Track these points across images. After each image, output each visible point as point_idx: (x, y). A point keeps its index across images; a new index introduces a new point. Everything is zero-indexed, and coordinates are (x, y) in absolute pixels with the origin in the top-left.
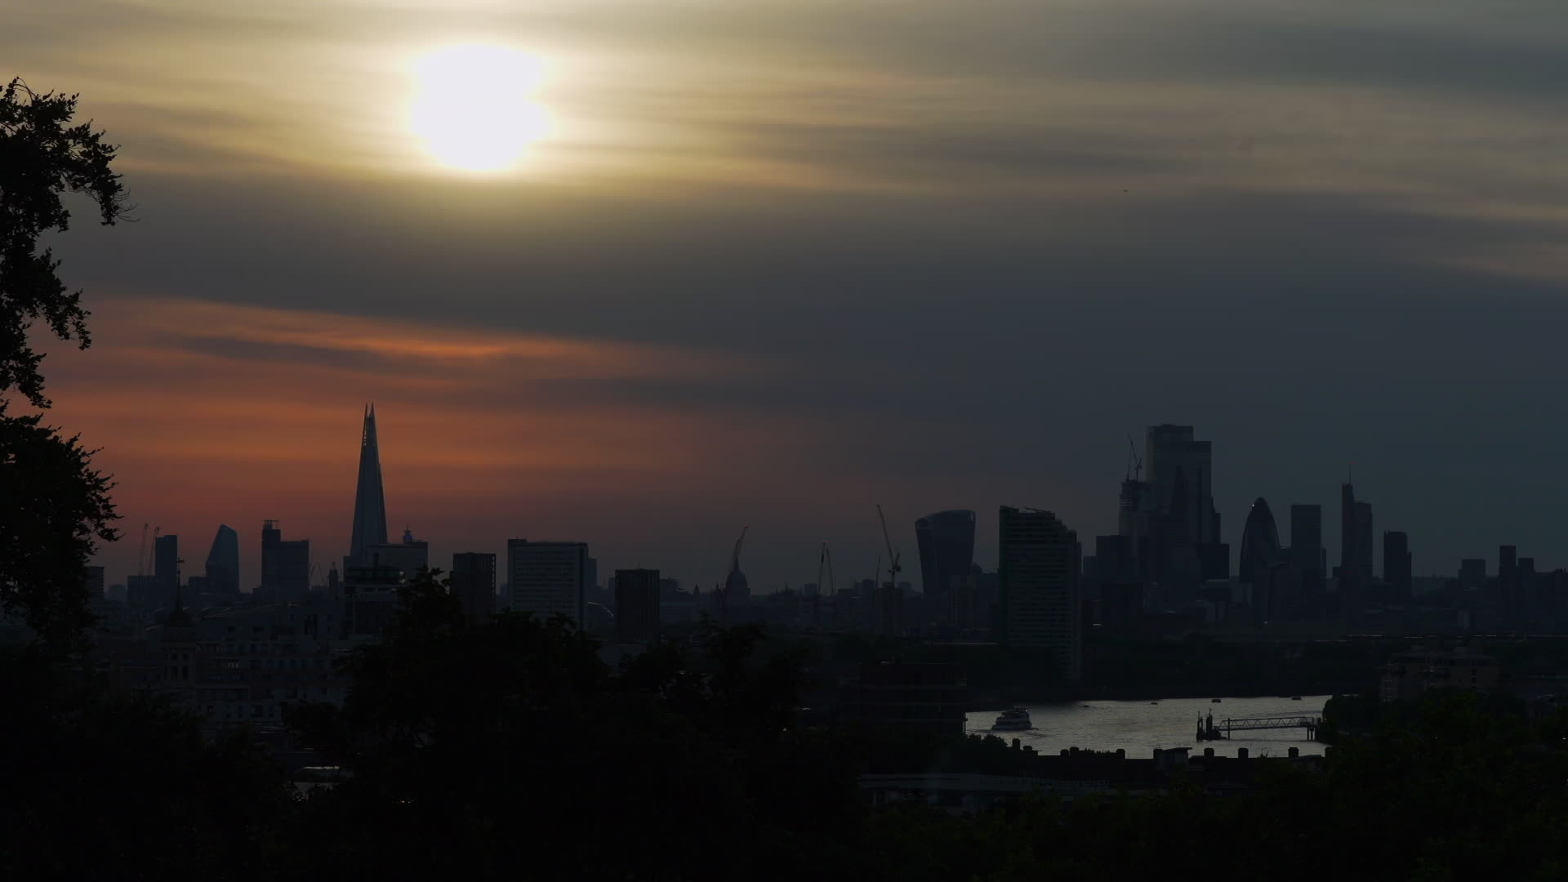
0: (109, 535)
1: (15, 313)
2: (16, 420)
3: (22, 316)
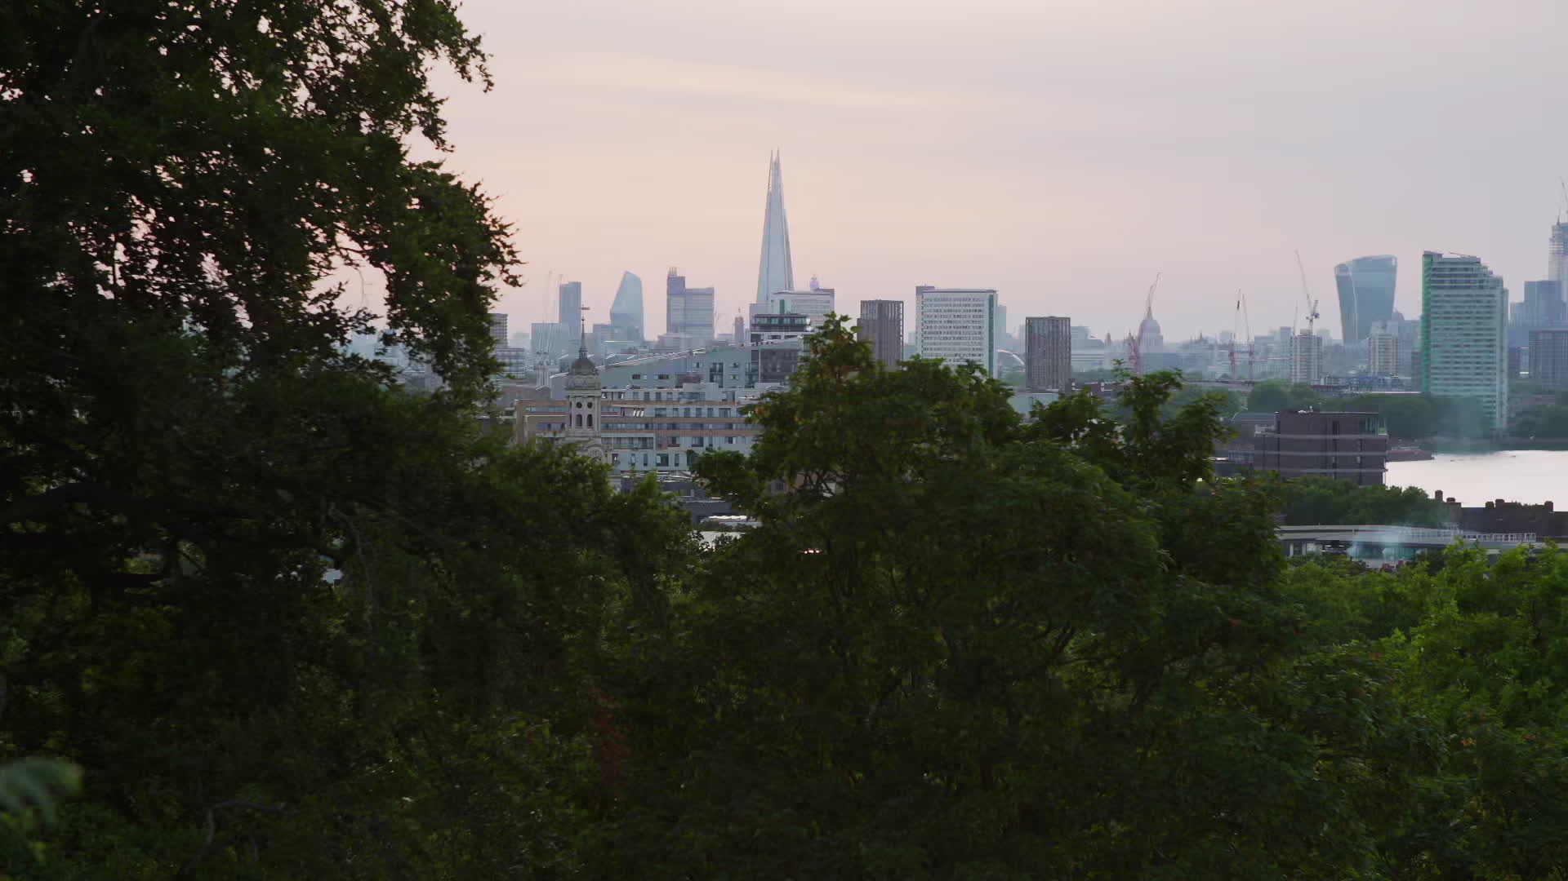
0: (514, 281)
1: (417, 55)
2: (419, 164)
3: (423, 58)
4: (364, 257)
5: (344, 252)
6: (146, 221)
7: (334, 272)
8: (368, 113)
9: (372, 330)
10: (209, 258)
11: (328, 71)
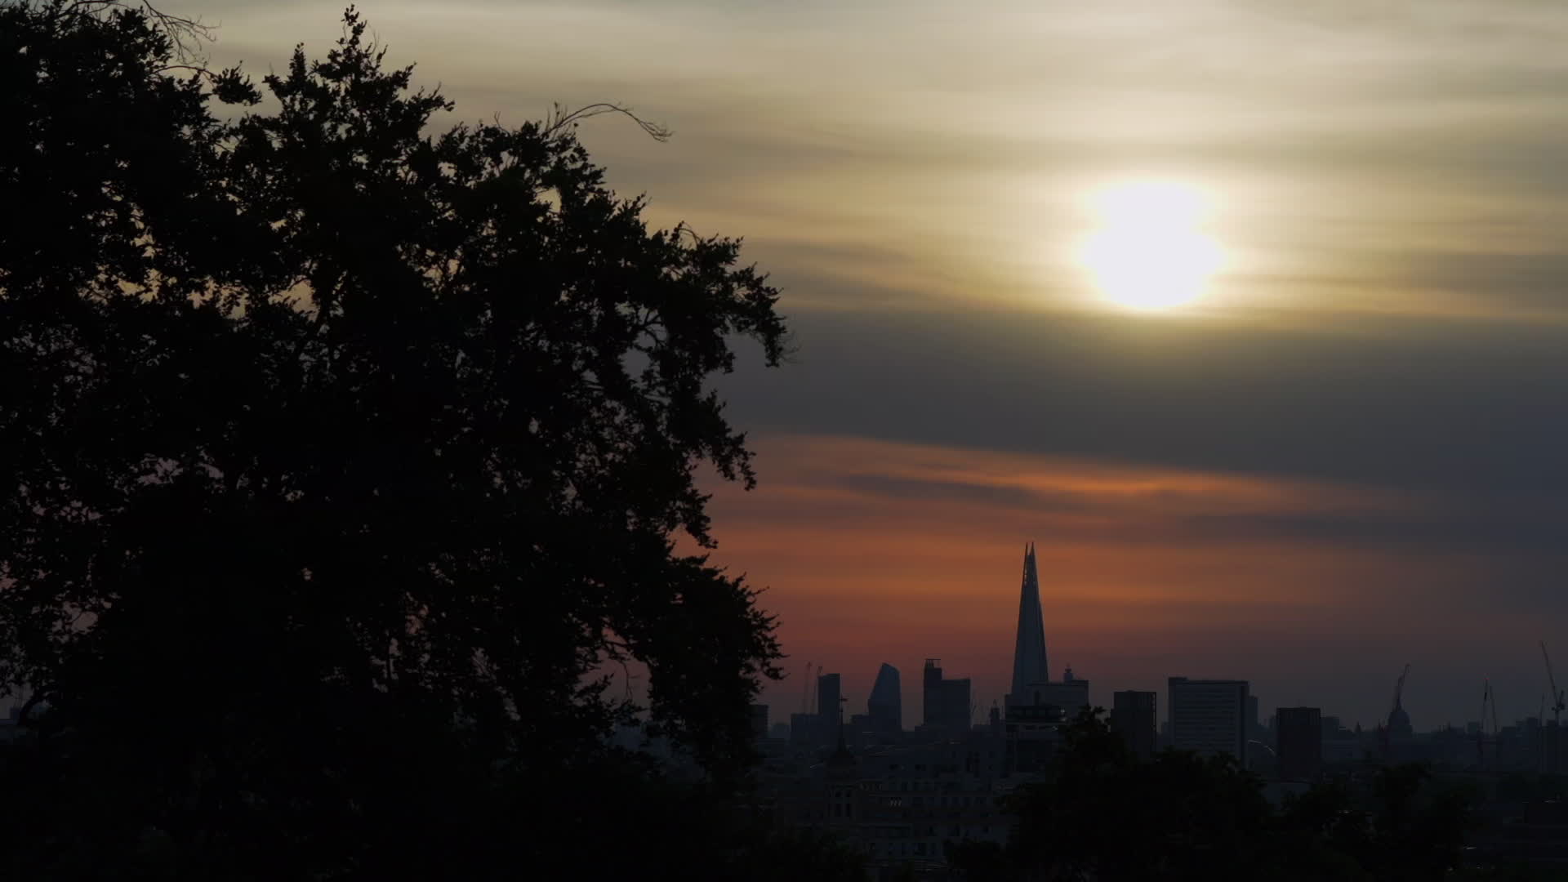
0: (774, 674)
1: (681, 455)
2: (683, 560)
3: (688, 457)
4: (628, 650)
5: (609, 646)
6: (419, 617)
7: (599, 665)
8: (634, 510)
9: (636, 722)
10: (479, 653)
11: (596, 470)
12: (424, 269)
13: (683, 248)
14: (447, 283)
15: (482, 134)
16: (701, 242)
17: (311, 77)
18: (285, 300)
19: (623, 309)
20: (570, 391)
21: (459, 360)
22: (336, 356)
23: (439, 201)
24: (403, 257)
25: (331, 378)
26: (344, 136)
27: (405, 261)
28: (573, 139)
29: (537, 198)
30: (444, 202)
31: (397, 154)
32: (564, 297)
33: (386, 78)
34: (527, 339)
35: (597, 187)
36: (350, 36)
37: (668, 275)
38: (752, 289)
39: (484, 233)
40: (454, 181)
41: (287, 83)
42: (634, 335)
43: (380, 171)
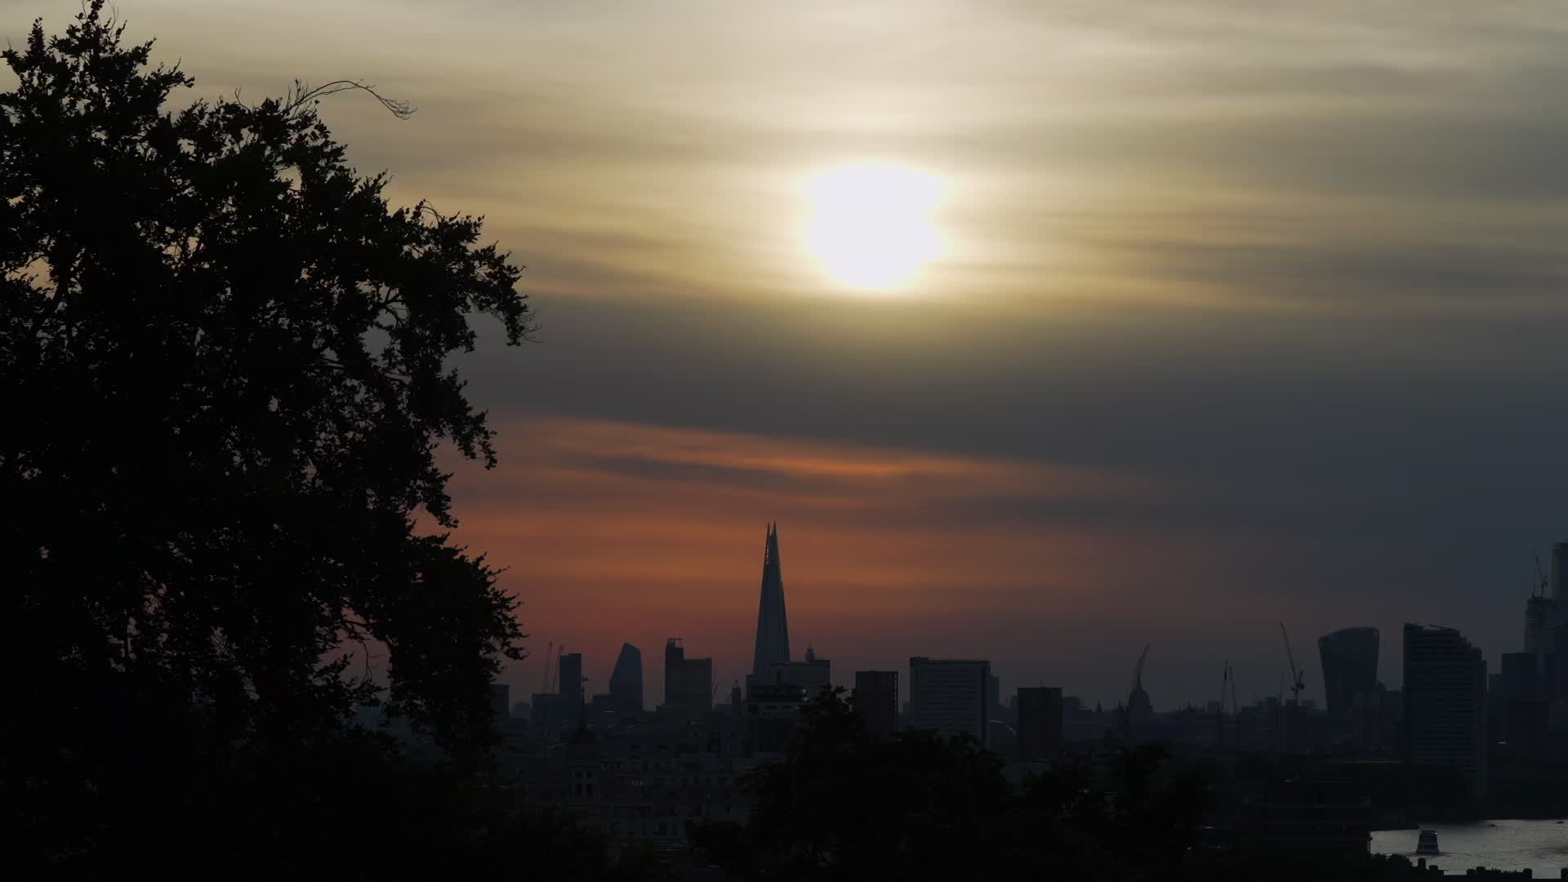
0: (514, 654)
1: (422, 433)
2: (424, 539)
3: (429, 436)
4: (368, 630)
5: (349, 626)
6: (158, 596)
7: (339, 645)
8: (373, 490)
9: (375, 702)
10: (218, 632)
11: (336, 448)
12: (163, 246)
13: (425, 226)
14: (186, 259)
15: (222, 110)
16: (443, 220)
17: (50, 53)
18: (22, 277)
19: (364, 287)
20: (311, 370)
21: (198, 338)
22: (74, 334)
23: (179, 178)
24: (142, 234)
25: (69, 355)
26: (83, 112)
27: (144, 238)
28: (314, 116)
29: (278, 176)
30: (184, 179)
31: (137, 130)
32: (304, 276)
33: (126, 53)
34: (268, 317)
35: (338, 165)
36: (89, 11)
37: (409, 254)
38: (493, 268)
39: (224, 211)
40: (193, 157)
41: (25, 57)
42: (375, 314)
43: (119, 147)
